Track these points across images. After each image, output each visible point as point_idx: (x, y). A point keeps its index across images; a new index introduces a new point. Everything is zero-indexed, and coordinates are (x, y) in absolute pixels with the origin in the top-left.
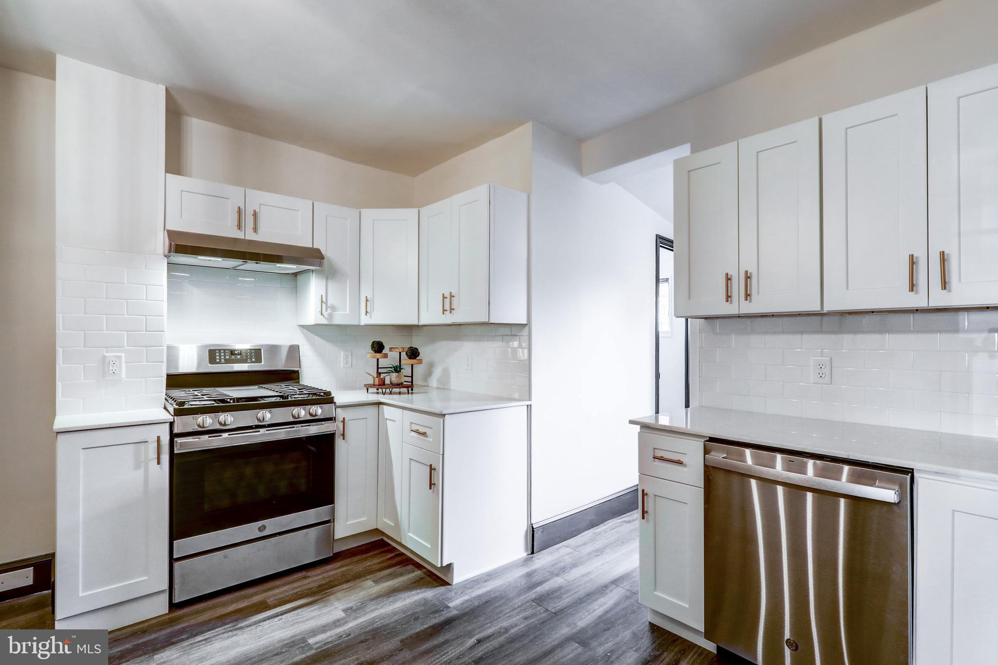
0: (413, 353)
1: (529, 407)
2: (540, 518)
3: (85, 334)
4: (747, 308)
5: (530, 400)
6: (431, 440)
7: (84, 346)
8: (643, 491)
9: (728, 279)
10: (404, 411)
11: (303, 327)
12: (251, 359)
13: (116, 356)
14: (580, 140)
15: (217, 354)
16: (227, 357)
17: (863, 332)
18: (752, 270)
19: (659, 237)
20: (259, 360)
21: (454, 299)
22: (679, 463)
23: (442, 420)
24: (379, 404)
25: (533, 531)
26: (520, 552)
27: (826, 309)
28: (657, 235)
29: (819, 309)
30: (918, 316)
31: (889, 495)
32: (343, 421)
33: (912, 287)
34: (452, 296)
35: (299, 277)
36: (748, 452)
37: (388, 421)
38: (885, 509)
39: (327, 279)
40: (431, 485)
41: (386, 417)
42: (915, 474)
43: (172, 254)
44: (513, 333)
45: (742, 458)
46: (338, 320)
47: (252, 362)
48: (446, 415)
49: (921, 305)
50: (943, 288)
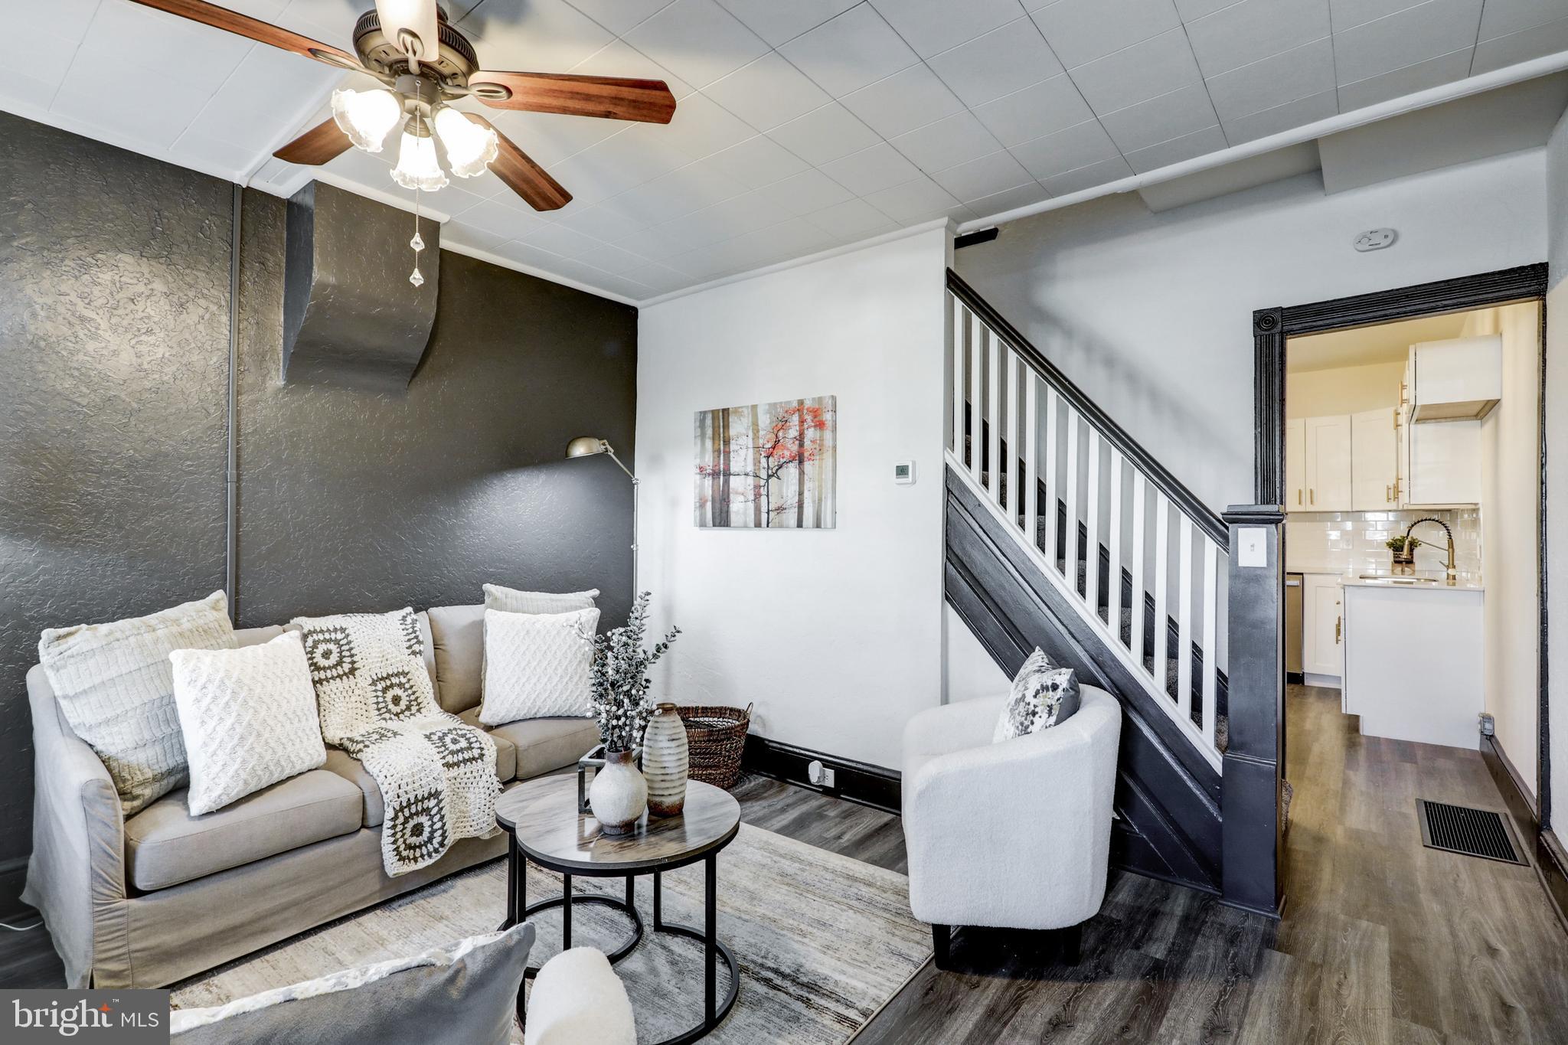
42: (1305, 575)
49: (1304, 510)
50: (1311, 503)
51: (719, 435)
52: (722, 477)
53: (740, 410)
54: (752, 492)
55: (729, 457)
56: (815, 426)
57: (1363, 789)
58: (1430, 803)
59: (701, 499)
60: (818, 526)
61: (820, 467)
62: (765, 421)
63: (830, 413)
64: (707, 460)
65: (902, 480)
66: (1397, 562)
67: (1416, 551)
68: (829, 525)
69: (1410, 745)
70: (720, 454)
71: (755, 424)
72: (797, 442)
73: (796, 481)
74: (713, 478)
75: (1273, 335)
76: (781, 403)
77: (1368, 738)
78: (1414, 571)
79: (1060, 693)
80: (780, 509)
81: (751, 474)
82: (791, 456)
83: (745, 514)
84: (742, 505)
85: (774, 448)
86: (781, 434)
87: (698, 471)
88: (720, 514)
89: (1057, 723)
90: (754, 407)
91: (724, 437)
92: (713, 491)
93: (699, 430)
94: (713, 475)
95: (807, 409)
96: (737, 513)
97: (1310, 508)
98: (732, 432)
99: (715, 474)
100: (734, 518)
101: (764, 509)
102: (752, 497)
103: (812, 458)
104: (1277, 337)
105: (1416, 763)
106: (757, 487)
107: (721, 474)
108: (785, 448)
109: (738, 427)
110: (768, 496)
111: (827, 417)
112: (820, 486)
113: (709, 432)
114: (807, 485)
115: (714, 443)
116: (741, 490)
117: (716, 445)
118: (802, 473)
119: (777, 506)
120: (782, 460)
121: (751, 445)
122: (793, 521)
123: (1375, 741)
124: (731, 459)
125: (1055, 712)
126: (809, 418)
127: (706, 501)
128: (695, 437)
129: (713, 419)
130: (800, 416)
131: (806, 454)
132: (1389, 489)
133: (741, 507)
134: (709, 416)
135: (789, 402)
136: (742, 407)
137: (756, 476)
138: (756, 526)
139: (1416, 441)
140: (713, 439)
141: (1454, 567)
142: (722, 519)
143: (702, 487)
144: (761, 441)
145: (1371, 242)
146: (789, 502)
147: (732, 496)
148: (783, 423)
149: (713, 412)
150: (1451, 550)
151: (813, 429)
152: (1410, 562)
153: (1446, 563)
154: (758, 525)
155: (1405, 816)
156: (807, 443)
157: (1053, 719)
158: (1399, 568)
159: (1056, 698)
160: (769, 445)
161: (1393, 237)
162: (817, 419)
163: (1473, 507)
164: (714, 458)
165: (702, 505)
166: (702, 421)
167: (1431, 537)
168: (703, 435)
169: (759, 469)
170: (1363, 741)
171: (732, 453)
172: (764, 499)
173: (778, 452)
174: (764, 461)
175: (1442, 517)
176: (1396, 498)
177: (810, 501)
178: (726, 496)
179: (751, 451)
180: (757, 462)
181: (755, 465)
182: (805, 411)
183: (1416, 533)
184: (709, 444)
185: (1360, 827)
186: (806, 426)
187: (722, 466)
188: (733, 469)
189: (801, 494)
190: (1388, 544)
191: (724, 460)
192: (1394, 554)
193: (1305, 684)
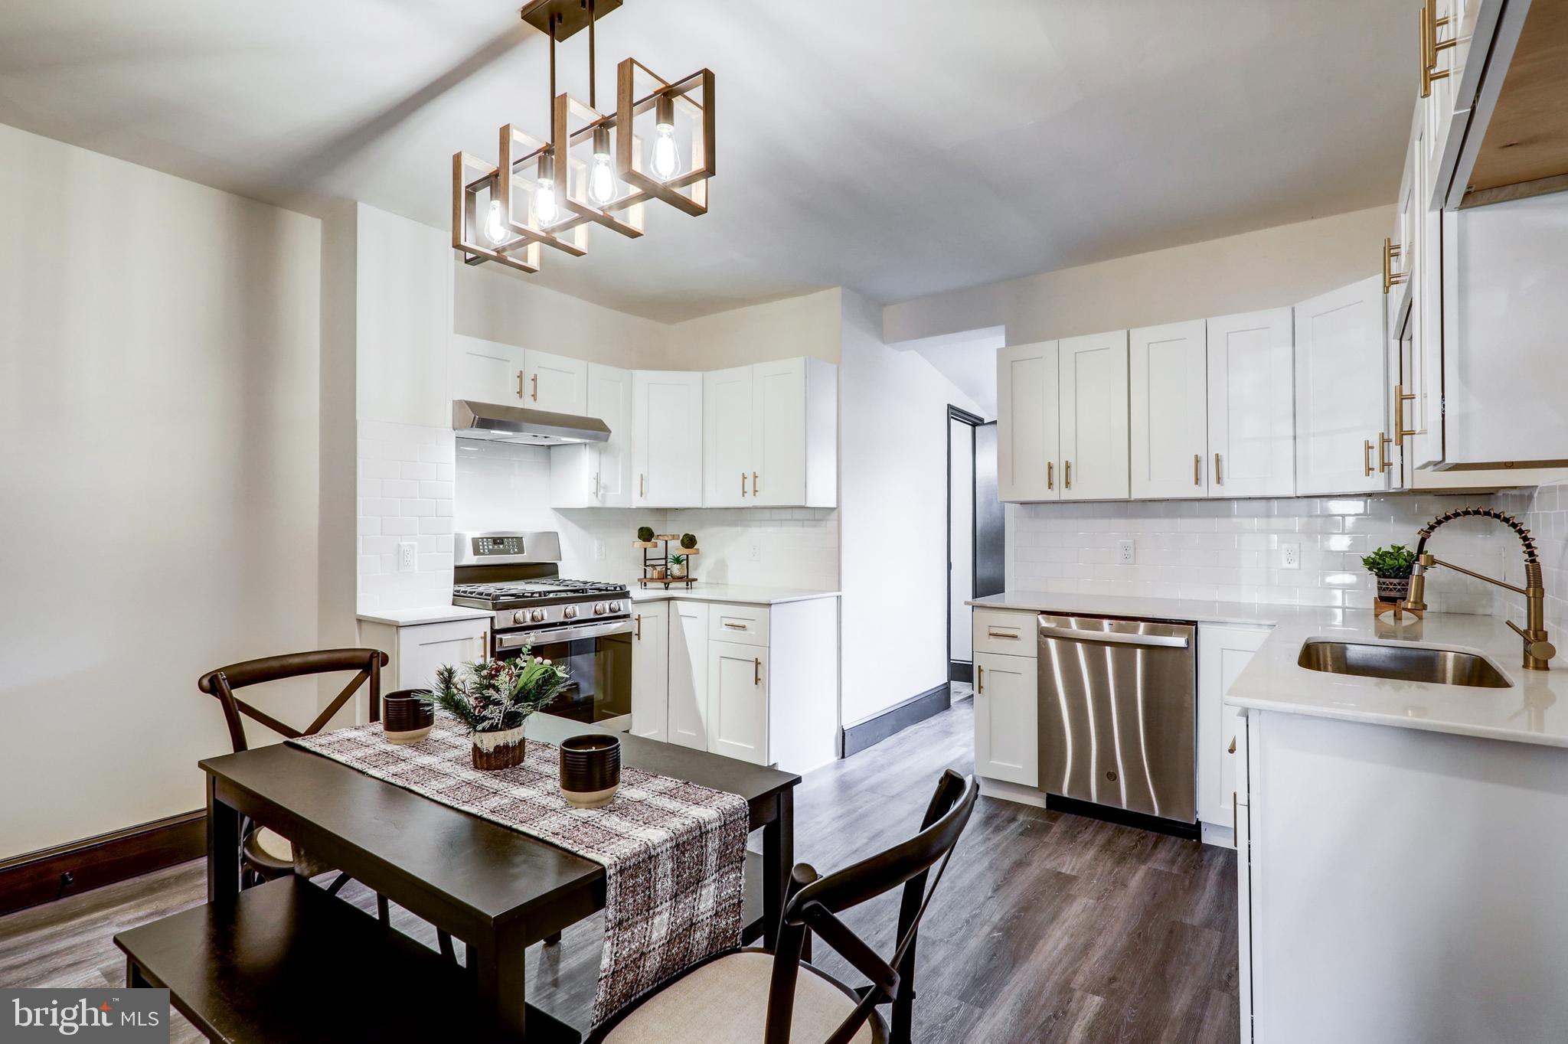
0: (689, 542)
1: (839, 598)
2: (852, 719)
3: (382, 520)
4: (1067, 495)
5: (839, 591)
6: (754, 633)
7: (381, 535)
8: (979, 667)
9: (1050, 467)
10: (711, 605)
11: (556, 510)
12: (514, 550)
13: (410, 545)
14: (883, 304)
15: (481, 544)
16: (490, 547)
17: (1160, 517)
18: (1071, 460)
19: (950, 407)
20: (521, 551)
21: (757, 479)
22: (1014, 637)
23: (768, 610)
24: (669, 599)
25: (844, 733)
26: (831, 755)
27: (1134, 497)
28: (948, 405)
29: (1128, 497)
30: (1203, 504)
31: (1179, 641)
32: (638, 620)
33: (1197, 481)
34: (755, 477)
35: (553, 450)
36: (1072, 620)
37: (683, 618)
38: (1179, 653)
39: (600, 453)
40: (757, 680)
41: (681, 613)
42: (1198, 626)
43: (474, 428)
44: (816, 517)
45: (1068, 626)
46: (610, 504)
47: (515, 553)
48: (773, 606)
49: (1204, 495)
50: (1218, 482)
66: (1383, 600)
97: (1216, 491)
132: (1368, 447)
158: (1386, 614)
176: (1382, 468)
190: (1366, 562)
192: (1379, 583)
193: (1204, 841)
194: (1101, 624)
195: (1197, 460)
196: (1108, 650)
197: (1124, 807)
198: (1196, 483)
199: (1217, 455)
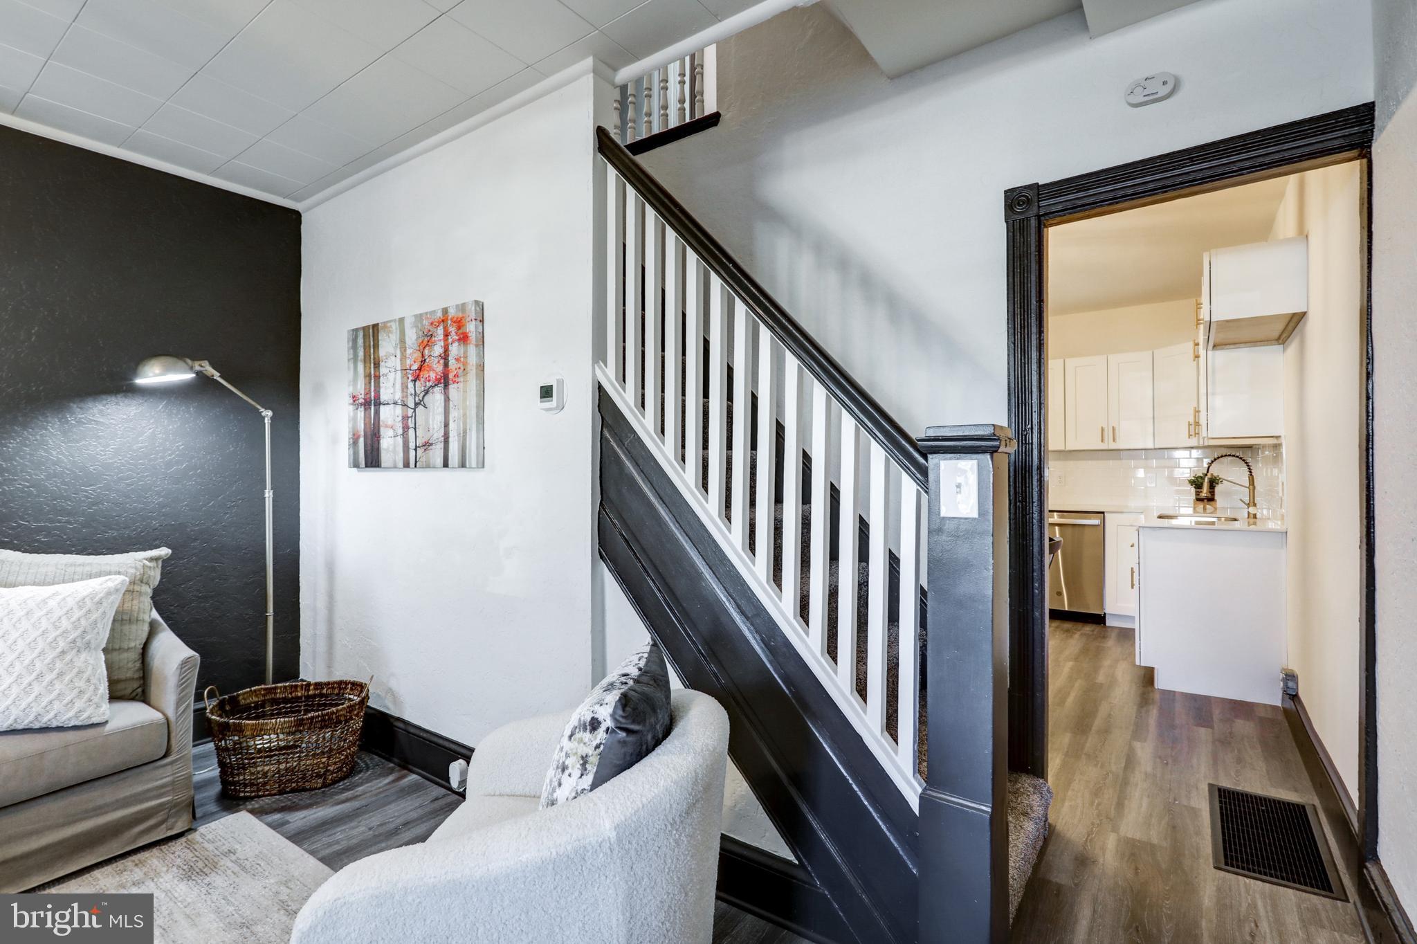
31: (1095, 522)
38: (1093, 528)
42: (1105, 514)
49: (1106, 448)
50: (1114, 441)
51: (370, 356)
52: (373, 407)
53: (389, 325)
54: (401, 425)
55: (379, 383)
56: (459, 340)
57: (1149, 769)
58: (1224, 791)
59: (354, 435)
60: (463, 465)
61: (465, 391)
62: (412, 336)
63: (474, 322)
64: (359, 387)
65: (547, 405)
66: (1199, 500)
67: (1218, 489)
68: (474, 464)
69: (1207, 700)
70: (370, 379)
71: (402, 341)
72: (442, 361)
73: (441, 410)
74: (365, 409)
75: (1028, 219)
76: (426, 313)
77: (1164, 692)
78: (1216, 509)
79: (601, 735)
80: (427, 445)
81: (400, 403)
82: (436, 379)
83: (394, 451)
84: (391, 441)
85: (420, 369)
86: (426, 352)
87: (352, 401)
88: (372, 453)
89: (594, 786)
90: (402, 320)
91: (374, 358)
92: (365, 424)
93: (352, 351)
94: (365, 405)
95: (451, 319)
96: (387, 450)
97: (1113, 446)
98: (382, 352)
99: (367, 404)
100: (385, 458)
101: (412, 445)
102: (400, 431)
103: (457, 379)
104: (1033, 222)
105: (1212, 727)
106: (405, 418)
107: (371, 403)
108: (431, 369)
109: (387, 346)
110: (415, 429)
111: (471, 328)
112: (465, 415)
113: (361, 353)
114: (453, 414)
115: (365, 367)
116: (390, 422)
117: (367, 370)
118: (447, 400)
119: (425, 439)
120: (428, 384)
121: (399, 368)
122: (439, 461)
123: (1169, 695)
124: (381, 385)
125: (592, 769)
126: (452, 330)
127: (359, 437)
128: (349, 360)
129: (364, 336)
130: (445, 329)
131: (451, 376)
132: (1190, 425)
133: (390, 444)
134: (361, 334)
135: (434, 312)
136: (390, 321)
137: (405, 405)
138: (405, 466)
139: (1214, 372)
140: (365, 362)
141: (1255, 505)
142: (373, 459)
143: (354, 419)
144: (408, 362)
145: (1146, 93)
146: (435, 436)
147: (382, 430)
148: (427, 340)
149: (364, 328)
150: (1251, 487)
151: (456, 344)
152: (1211, 499)
153: (1247, 499)
154: (406, 465)
155: (1194, 812)
156: (452, 361)
157: (588, 779)
158: (1200, 506)
159: (595, 743)
160: (415, 367)
161: (1175, 87)
162: (461, 331)
163: (1274, 441)
164: (365, 384)
165: (355, 443)
166: (355, 341)
167: (1232, 474)
168: (355, 359)
169: (407, 396)
170: (1157, 696)
171: (381, 378)
172: (411, 432)
173: (425, 374)
174: (411, 385)
175: (1242, 453)
176: (1197, 434)
177: (455, 434)
178: (376, 430)
179: (399, 374)
180: (404, 387)
181: (403, 391)
182: (449, 322)
183: (1216, 470)
184: (361, 366)
185: (1138, 836)
186: (450, 340)
187: (373, 394)
188: (384, 397)
189: (446, 425)
190: (1190, 481)
191: (375, 387)
192: (1196, 492)
193: (1107, 625)
194: (1053, 515)
195: (1103, 430)
196: (1057, 528)
197: (1066, 609)
198: (1102, 441)
199: (1113, 427)
